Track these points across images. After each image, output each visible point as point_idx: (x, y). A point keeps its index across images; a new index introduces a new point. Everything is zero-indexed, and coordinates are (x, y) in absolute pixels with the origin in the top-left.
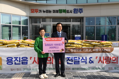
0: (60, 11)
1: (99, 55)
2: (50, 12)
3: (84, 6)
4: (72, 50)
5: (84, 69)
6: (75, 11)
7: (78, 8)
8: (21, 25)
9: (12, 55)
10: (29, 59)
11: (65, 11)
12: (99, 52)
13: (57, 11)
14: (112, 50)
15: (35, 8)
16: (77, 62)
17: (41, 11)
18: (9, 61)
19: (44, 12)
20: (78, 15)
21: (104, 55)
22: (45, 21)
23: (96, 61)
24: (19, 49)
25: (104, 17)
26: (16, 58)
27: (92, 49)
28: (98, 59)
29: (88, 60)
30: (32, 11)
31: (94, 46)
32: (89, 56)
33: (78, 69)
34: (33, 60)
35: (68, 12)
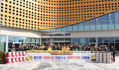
0: (58, 35)
1: (67, 56)
2: (52, 35)
3: (71, 32)
4: (57, 54)
5: (62, 61)
6: (66, 35)
7: (68, 33)
8: (36, 43)
9: (36, 55)
10: (42, 57)
11: (60, 35)
12: (67, 54)
13: (56, 35)
14: (72, 54)
15: (44, 33)
16: (59, 58)
17: (47, 35)
18: (35, 58)
19: (49, 35)
20: (68, 37)
21: (69, 56)
22: (50, 40)
23: (66, 58)
24: (38, 53)
25: (82, 38)
26: (37, 57)
27: (65, 53)
28: (67, 57)
29: (63, 58)
30: (43, 35)
31: (66, 52)
32: (64, 56)
33: (60, 61)
34: (43, 57)
35: (62, 35)
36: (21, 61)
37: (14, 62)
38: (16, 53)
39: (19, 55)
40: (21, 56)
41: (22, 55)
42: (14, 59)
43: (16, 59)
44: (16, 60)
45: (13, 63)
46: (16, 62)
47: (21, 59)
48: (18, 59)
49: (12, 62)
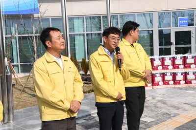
36: (179, 83)
37: (158, 84)
38: (163, 60)
39: (173, 64)
40: (178, 68)
41: (182, 66)
42: (158, 75)
43: (163, 75)
44: (163, 80)
45: (155, 87)
46: (164, 84)
47: (180, 77)
48: (169, 78)
49: (152, 85)
